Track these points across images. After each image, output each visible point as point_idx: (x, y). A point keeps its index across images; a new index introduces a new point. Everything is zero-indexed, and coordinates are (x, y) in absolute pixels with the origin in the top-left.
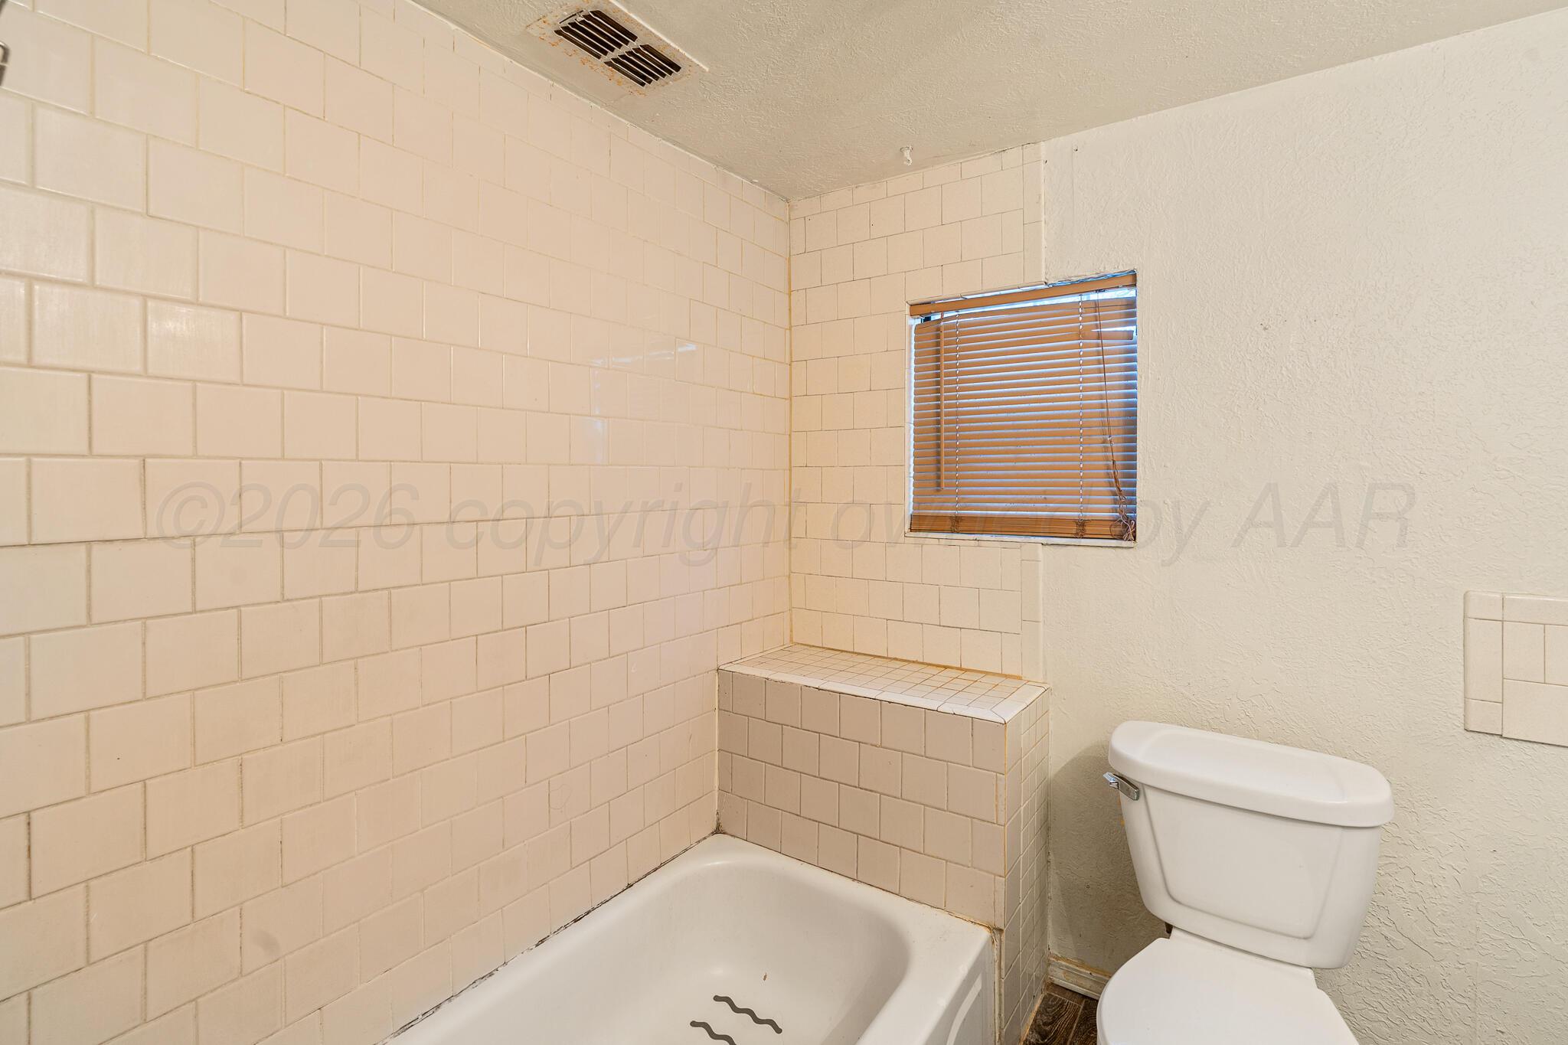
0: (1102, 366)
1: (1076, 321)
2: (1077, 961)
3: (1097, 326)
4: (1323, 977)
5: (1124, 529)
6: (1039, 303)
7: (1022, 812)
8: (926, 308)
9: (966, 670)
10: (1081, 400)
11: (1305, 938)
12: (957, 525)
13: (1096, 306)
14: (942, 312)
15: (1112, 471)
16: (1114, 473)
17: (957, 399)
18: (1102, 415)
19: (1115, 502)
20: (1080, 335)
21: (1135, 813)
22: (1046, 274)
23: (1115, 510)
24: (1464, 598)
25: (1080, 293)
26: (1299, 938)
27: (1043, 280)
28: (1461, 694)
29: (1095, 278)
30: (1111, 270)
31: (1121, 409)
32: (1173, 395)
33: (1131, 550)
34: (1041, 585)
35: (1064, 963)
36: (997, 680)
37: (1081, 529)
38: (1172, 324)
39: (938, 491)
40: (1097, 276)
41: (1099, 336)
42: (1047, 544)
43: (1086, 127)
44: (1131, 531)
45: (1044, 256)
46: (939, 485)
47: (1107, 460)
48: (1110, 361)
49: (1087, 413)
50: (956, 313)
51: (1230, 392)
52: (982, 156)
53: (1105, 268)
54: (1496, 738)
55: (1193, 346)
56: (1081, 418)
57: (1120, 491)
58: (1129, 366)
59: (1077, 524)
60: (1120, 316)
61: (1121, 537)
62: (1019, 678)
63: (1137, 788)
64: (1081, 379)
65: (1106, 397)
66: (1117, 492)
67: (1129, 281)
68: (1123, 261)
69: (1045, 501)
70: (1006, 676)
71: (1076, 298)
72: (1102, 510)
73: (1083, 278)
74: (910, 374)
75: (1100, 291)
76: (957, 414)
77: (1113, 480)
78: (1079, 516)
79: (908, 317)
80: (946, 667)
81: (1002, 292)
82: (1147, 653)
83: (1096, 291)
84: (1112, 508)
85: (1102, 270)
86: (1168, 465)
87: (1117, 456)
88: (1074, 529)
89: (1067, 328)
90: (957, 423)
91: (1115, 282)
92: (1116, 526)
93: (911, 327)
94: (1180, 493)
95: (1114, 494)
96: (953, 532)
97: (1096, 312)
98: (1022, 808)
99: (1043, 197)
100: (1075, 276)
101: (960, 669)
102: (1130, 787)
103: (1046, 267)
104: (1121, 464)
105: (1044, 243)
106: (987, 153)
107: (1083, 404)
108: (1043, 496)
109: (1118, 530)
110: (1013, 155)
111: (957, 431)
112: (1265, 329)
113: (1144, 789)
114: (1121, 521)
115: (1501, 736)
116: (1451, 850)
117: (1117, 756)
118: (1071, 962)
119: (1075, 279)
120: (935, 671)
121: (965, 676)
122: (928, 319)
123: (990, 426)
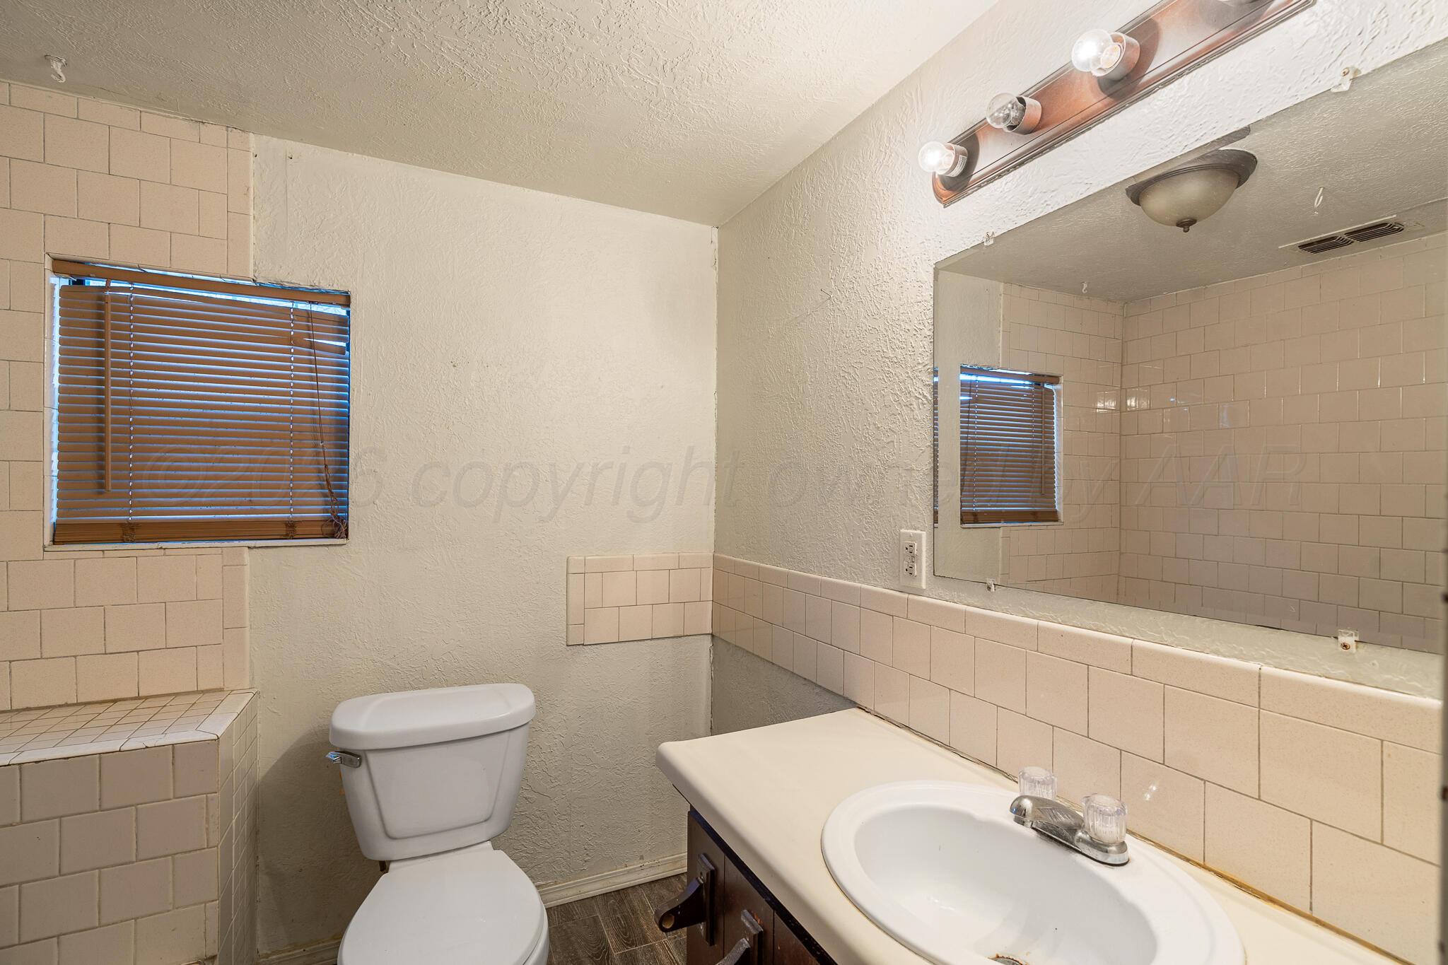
0: (315, 374)
1: (288, 326)
2: (289, 947)
3: (309, 336)
4: (497, 842)
5: (336, 528)
6: (239, 298)
7: (234, 825)
8: (79, 269)
9: (146, 698)
10: (292, 404)
11: (486, 821)
12: (129, 533)
13: (309, 316)
14: (108, 280)
15: (323, 475)
16: (326, 476)
17: (131, 386)
18: (314, 421)
19: (326, 503)
20: (291, 340)
21: (358, 780)
22: (255, 271)
23: (326, 511)
24: (567, 562)
25: (293, 300)
26: (482, 822)
27: (251, 276)
28: (565, 623)
29: (307, 289)
30: (325, 286)
31: (331, 417)
32: (382, 410)
33: (343, 546)
34: (247, 588)
35: (274, 957)
36: (192, 699)
37: (291, 530)
38: (381, 347)
39: (100, 493)
40: (311, 288)
41: (312, 346)
42: (255, 547)
43: (302, 140)
44: (343, 529)
45: (252, 253)
46: (102, 486)
47: (319, 464)
48: (323, 371)
49: (297, 418)
50: (130, 286)
51: (428, 413)
52: (172, 116)
53: (319, 283)
54: (581, 646)
55: (400, 370)
56: (292, 422)
57: (332, 493)
58: (341, 379)
59: (287, 525)
60: (333, 331)
61: (332, 536)
62: (221, 690)
63: (359, 756)
64: (292, 384)
65: (319, 404)
66: (329, 494)
67: (343, 300)
68: (338, 281)
69: (251, 503)
70: (203, 692)
71: (289, 304)
72: (314, 512)
73: (297, 286)
74: (52, 346)
75: (313, 303)
76: (131, 403)
77: (325, 483)
78: (288, 517)
79: (49, 273)
80: (115, 701)
81: (195, 277)
82: (358, 636)
83: (310, 302)
84: (323, 509)
85: (317, 284)
86: (377, 470)
87: (329, 461)
88: (283, 530)
89: (274, 331)
90: (131, 414)
91: (327, 298)
92: (328, 526)
93: (53, 286)
94: (388, 495)
95: (325, 495)
96: (123, 541)
97: (308, 322)
98: (234, 821)
99: (251, 190)
100: (288, 282)
101: (138, 698)
102: (354, 757)
103: (255, 264)
104: (332, 469)
105: (252, 240)
106: (179, 115)
107: (294, 409)
108: (248, 499)
109: (329, 529)
110: (213, 132)
111: (131, 424)
112: (454, 366)
113: (366, 757)
114: (333, 521)
115: (583, 645)
116: (560, 725)
117: (340, 734)
118: (283, 952)
119: (287, 285)
120: (100, 708)
121: (146, 704)
122: (81, 282)
123: (178, 421)
